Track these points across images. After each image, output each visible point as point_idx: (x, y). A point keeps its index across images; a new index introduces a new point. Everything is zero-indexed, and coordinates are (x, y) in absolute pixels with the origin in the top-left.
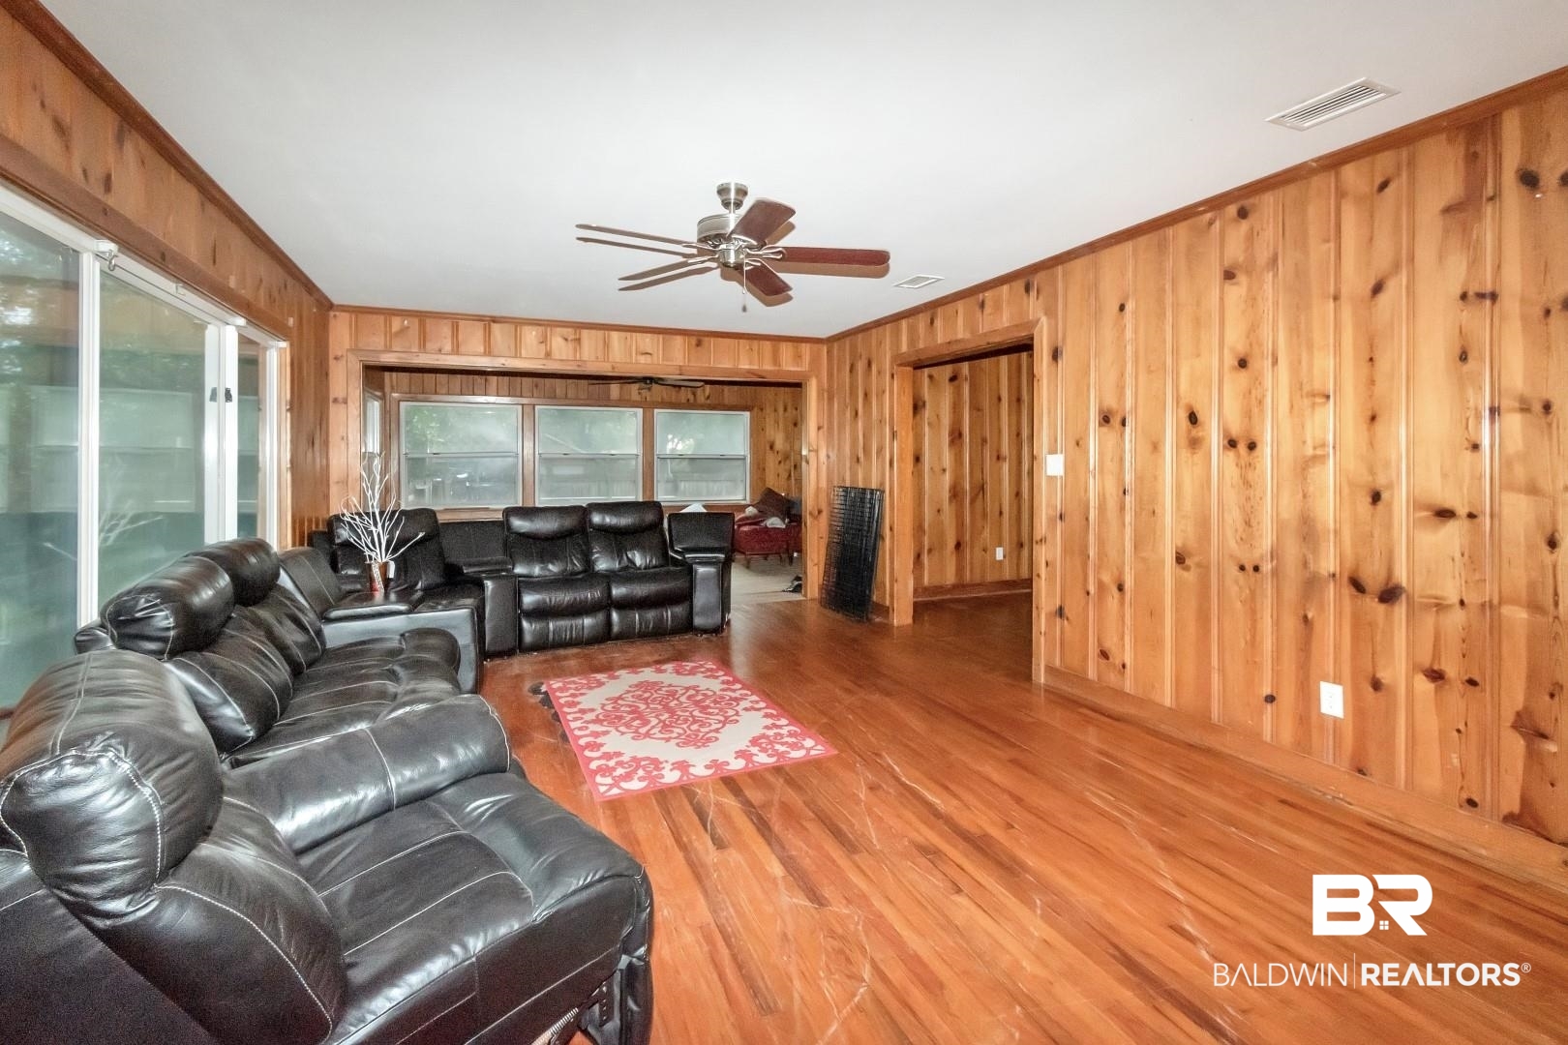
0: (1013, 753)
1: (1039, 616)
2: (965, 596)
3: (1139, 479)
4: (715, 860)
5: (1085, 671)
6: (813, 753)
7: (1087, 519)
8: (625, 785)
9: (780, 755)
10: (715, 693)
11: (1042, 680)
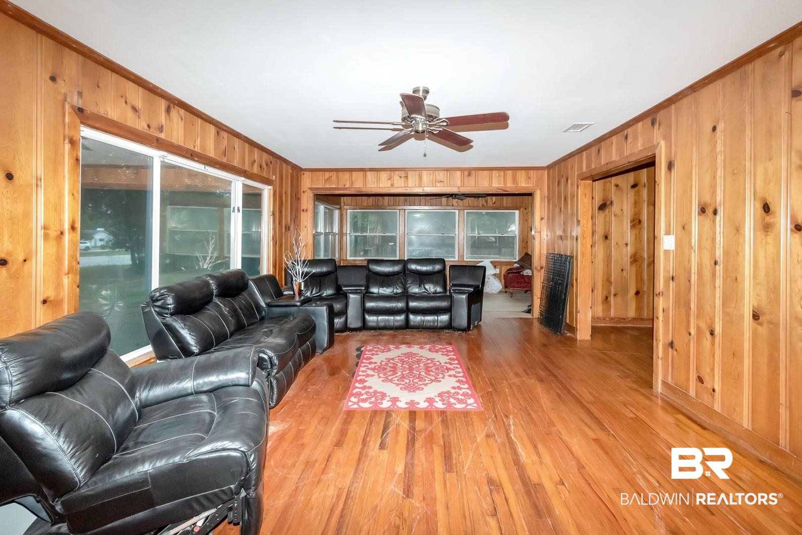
0: (602, 436)
1: (657, 345)
2: (644, 326)
3: (726, 254)
4: (374, 455)
5: (687, 389)
6: (469, 407)
7: (689, 281)
8: (361, 404)
9: (450, 404)
10: (441, 363)
11: (660, 390)
